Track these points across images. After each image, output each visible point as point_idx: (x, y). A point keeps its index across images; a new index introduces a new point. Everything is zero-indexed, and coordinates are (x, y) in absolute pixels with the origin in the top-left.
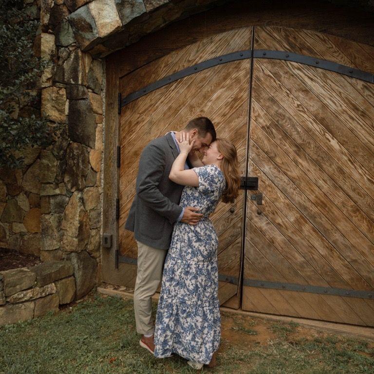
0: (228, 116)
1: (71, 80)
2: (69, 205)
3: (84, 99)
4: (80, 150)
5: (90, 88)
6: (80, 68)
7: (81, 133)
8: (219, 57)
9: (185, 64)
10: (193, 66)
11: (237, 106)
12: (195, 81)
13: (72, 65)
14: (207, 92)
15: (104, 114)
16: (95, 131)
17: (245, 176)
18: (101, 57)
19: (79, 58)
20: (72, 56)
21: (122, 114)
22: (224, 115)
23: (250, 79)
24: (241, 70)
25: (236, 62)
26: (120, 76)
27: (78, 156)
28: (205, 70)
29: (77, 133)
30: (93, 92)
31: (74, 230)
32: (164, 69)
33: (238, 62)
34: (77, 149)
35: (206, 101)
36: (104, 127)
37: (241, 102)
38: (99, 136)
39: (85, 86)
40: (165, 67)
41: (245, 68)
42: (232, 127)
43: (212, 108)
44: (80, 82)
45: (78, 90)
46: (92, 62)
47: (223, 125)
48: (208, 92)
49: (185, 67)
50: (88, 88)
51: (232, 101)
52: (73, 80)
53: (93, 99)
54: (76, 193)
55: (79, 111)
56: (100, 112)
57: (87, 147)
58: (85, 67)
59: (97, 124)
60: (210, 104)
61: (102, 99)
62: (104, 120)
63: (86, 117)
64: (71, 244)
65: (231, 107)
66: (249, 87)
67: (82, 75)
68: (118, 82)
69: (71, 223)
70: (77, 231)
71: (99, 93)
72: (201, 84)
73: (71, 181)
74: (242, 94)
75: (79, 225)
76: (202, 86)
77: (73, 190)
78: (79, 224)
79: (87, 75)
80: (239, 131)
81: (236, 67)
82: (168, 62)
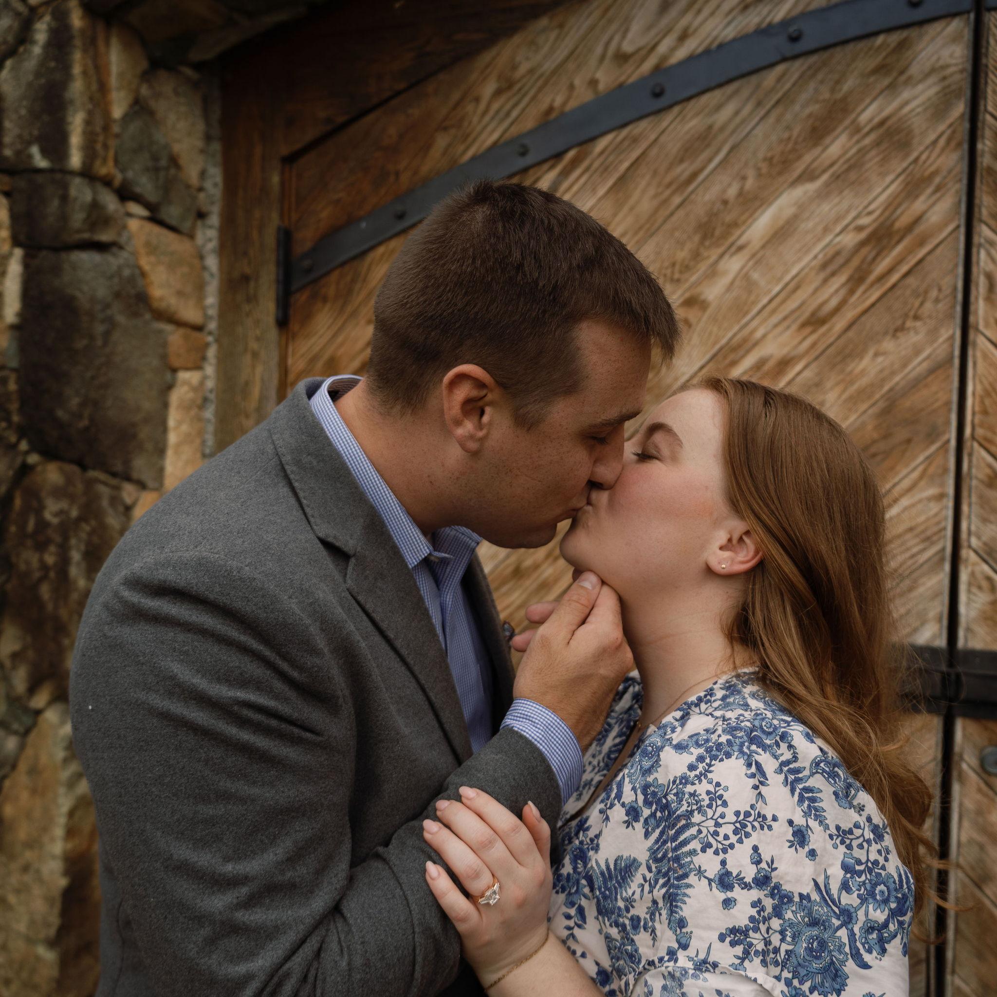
0: (839, 324)
1: (35, 150)
2: (21, 777)
3: (101, 247)
4: (72, 498)
5: (138, 199)
6: (77, 87)
7: (80, 416)
8: (785, 23)
9: (599, 75)
10: (643, 80)
11: (890, 271)
12: (654, 152)
13: (38, 74)
14: (718, 206)
15: (212, 326)
16: (166, 405)
17: (942, 642)
18: (195, 56)
19: (71, 38)
20: (41, 32)
21: (294, 326)
22: (816, 321)
23: (967, 125)
24: (909, 82)
25: (880, 39)
26: (285, 150)
27: (66, 528)
28: (704, 99)
29: (60, 413)
30: (155, 218)
31: (39, 906)
32: (495, 106)
33: (894, 38)
34: (59, 493)
35: (714, 254)
36: (210, 384)
37: (910, 251)
38: (185, 428)
39: (107, 182)
40: (498, 93)
41: (933, 70)
42: (864, 382)
43: (749, 285)
44: (75, 160)
45: (65, 198)
46: (146, 76)
47: (807, 374)
48: (725, 202)
49: (601, 87)
50: (125, 194)
51: (863, 244)
52: (44, 152)
53: (152, 249)
54: (51, 716)
55: (69, 305)
56: (190, 313)
57: (114, 482)
58: (103, 88)
59: (174, 371)
60: (733, 265)
61: (201, 257)
62: (212, 352)
63: (107, 334)
64: (24, 975)
65: (857, 279)
66: (964, 166)
67: (88, 123)
68: (276, 179)
69: (26, 869)
70: (56, 910)
71: (186, 226)
72: (684, 170)
73: (30, 654)
74: (919, 205)
75: (63, 882)
76: (694, 175)
77: (40, 700)
78: (67, 872)
79: (116, 129)
80: (907, 403)
81: (881, 69)
82: (514, 67)
